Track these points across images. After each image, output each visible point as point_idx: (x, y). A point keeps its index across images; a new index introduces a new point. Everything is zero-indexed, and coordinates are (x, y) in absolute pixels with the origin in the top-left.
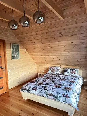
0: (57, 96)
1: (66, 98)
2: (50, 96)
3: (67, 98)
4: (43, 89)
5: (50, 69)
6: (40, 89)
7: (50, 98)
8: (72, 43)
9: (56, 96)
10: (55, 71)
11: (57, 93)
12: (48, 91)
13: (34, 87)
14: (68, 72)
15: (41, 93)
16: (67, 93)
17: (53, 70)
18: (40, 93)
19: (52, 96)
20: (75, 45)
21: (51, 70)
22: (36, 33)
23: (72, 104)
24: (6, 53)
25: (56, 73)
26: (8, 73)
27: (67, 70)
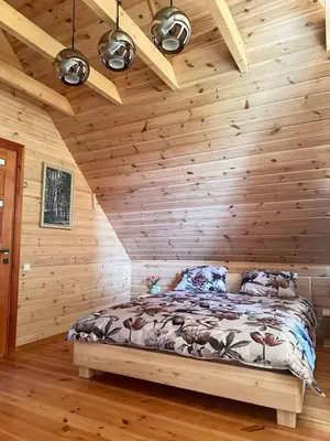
0: (228, 343)
1: (266, 346)
2: (199, 346)
3: (271, 345)
4: (170, 323)
5: (186, 276)
6: (155, 321)
7: (199, 351)
8: (274, 161)
9: (225, 342)
10: (207, 281)
11: (228, 333)
12: (190, 328)
13: (131, 319)
14: (257, 283)
15: (162, 336)
16: (267, 331)
17: (199, 279)
18: (158, 335)
19: (208, 345)
20: (286, 169)
21: (190, 279)
22: (142, 126)
23: (294, 366)
24: (24, 193)
25: (211, 289)
26: (20, 277)
27: (254, 277)
